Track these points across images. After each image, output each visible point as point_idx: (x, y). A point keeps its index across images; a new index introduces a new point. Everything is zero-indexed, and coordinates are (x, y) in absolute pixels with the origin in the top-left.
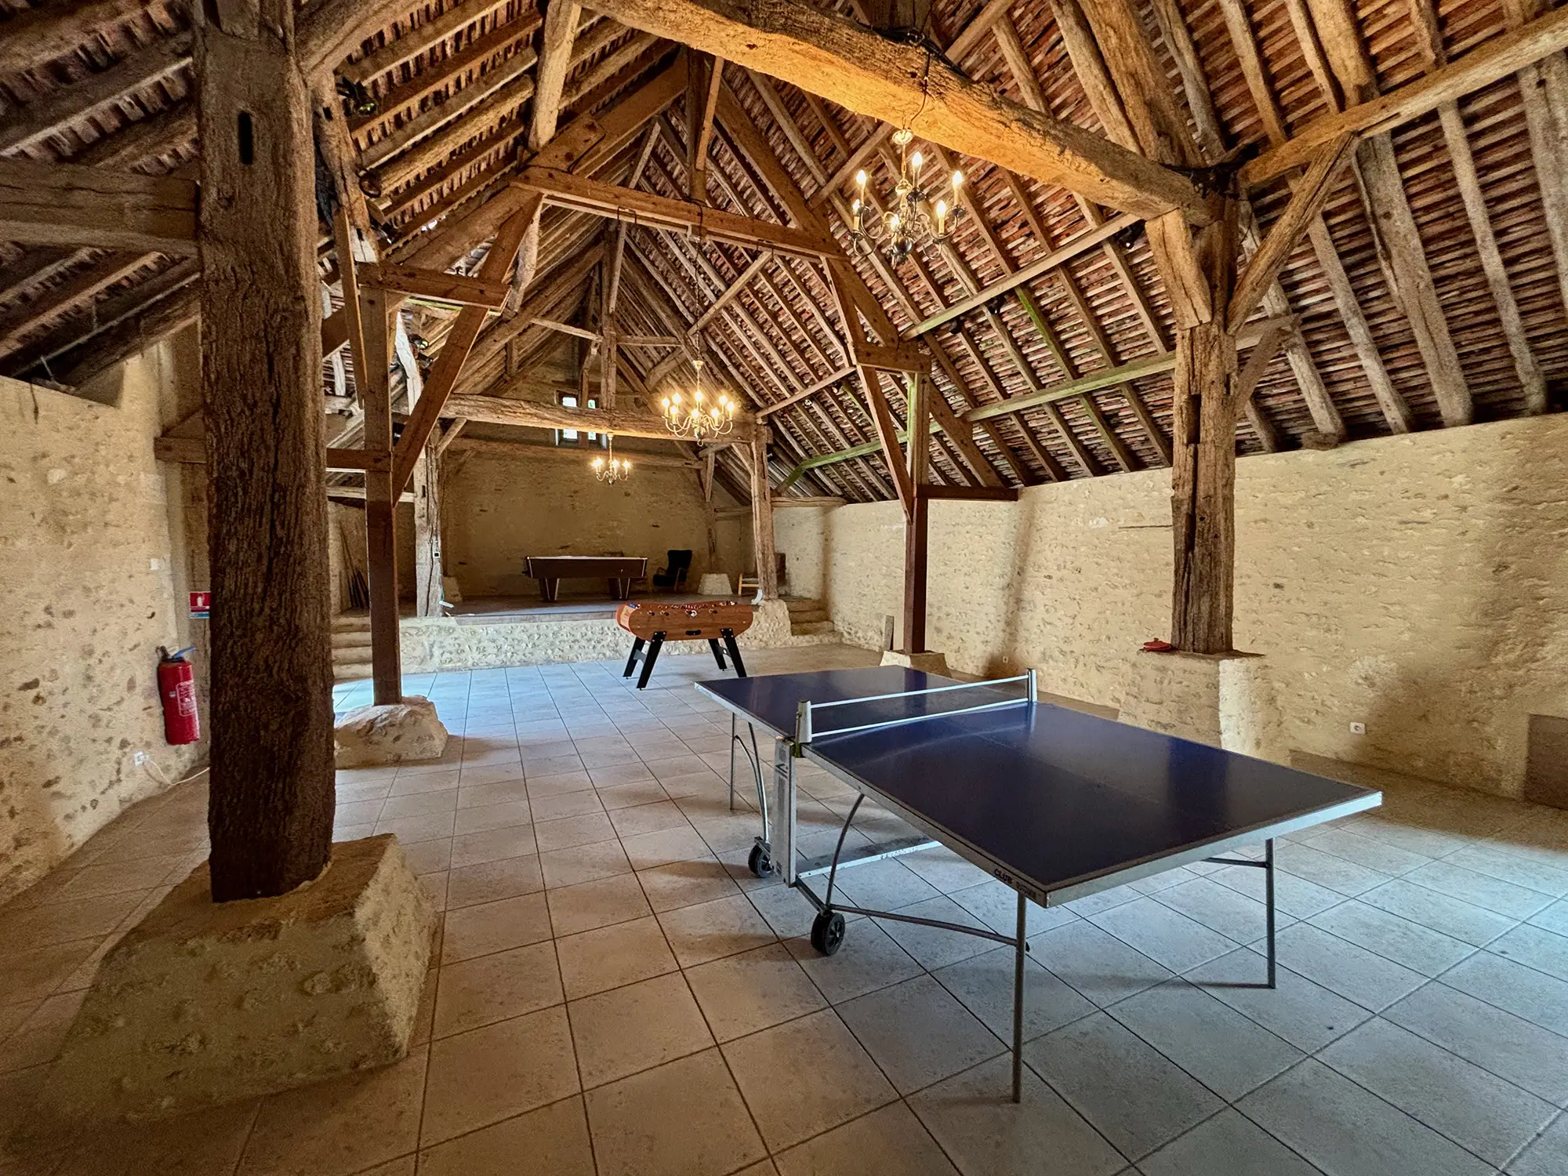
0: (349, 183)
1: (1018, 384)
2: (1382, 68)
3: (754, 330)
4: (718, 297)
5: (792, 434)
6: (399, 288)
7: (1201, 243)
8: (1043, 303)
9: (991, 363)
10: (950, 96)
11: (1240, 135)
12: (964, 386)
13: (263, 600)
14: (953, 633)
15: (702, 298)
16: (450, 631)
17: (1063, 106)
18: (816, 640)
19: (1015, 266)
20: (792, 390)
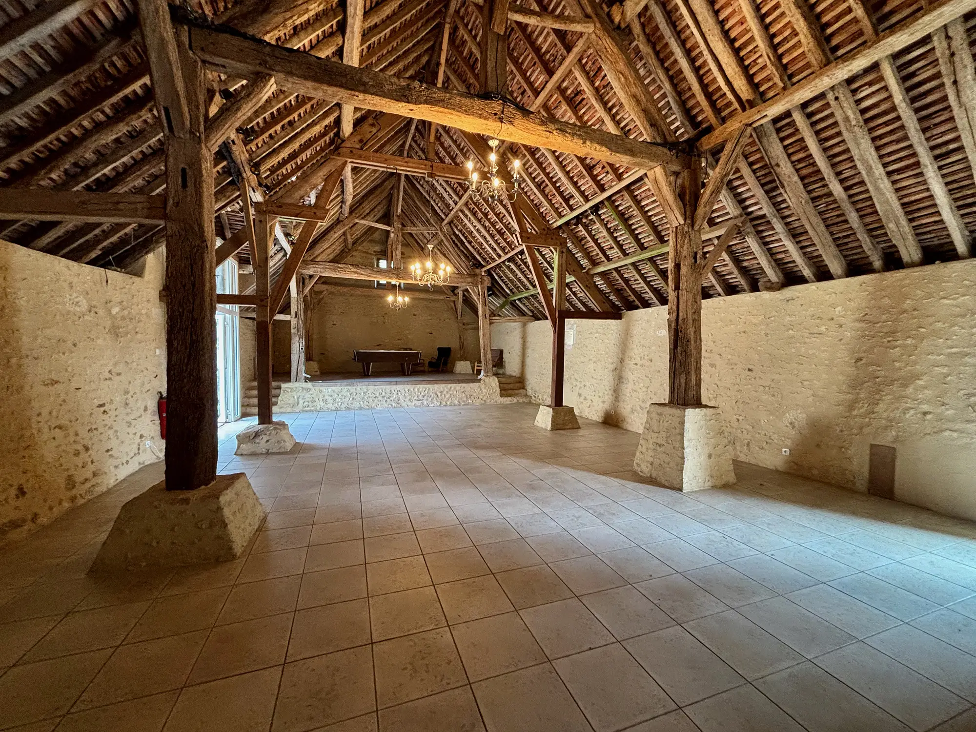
0: (246, 169)
1: (615, 253)
2: (762, 89)
3: (476, 223)
4: (456, 204)
5: (502, 280)
6: (274, 213)
7: (679, 181)
8: (620, 208)
9: (599, 242)
11: (701, 122)
12: (587, 254)
13: (187, 366)
14: (588, 397)
15: (448, 206)
16: (308, 390)
17: (613, 106)
18: (515, 400)
19: (602, 189)
20: (499, 256)
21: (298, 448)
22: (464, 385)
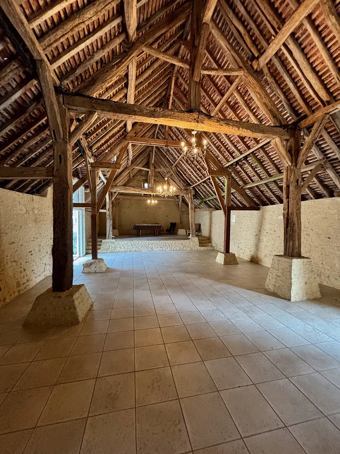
0: (87, 149)
1: (256, 178)
3: (188, 166)
4: (178, 157)
5: (200, 191)
6: (99, 167)
7: (289, 144)
8: (258, 157)
9: (248, 173)
10: (205, 122)
11: (301, 113)
12: (242, 179)
14: (242, 248)
15: (175, 158)
16: (113, 243)
18: (206, 248)
19: (249, 148)
20: (199, 180)
21: (108, 270)
22: (182, 241)
